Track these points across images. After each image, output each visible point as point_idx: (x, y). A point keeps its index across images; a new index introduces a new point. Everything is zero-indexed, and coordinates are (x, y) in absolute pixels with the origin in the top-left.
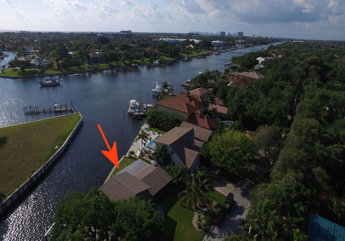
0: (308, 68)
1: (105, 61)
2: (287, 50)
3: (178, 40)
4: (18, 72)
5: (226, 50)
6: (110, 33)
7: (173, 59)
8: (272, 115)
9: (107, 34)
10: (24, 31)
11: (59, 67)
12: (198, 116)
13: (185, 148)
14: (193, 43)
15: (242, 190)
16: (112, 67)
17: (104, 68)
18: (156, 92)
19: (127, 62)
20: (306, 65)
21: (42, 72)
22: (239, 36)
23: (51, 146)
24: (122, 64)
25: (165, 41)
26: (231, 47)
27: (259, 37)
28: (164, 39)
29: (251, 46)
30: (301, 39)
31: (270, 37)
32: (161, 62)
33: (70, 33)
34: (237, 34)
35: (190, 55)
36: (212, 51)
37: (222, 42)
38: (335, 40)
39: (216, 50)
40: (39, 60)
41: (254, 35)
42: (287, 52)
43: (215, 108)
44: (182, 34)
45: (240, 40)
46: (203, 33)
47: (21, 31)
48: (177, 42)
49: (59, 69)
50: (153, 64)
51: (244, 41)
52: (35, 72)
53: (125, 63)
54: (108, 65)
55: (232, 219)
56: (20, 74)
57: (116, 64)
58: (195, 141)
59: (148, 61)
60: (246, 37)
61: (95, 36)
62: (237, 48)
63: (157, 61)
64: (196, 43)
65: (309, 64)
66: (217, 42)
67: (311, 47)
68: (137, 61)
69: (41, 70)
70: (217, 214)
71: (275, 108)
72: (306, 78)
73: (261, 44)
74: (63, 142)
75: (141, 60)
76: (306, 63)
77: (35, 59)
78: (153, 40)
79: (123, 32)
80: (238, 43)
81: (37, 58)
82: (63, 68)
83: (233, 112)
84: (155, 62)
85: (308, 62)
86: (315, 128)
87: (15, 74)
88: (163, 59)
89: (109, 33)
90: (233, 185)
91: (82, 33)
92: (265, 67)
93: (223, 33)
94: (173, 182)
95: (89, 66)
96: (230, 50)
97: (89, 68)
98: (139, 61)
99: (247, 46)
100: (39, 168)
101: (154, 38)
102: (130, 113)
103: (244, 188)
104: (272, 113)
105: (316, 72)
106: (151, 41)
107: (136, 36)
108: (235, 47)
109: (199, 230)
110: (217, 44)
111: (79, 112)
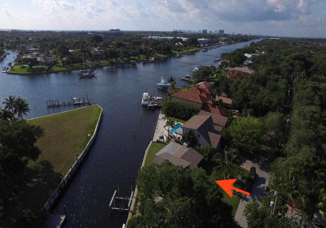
0: (293, 64)
1: (105, 58)
2: (268, 46)
3: (166, 38)
4: (27, 69)
5: (212, 47)
6: (101, 31)
7: (167, 56)
8: (273, 104)
9: (97, 33)
10: (15, 30)
11: (64, 64)
12: (210, 106)
13: (209, 132)
14: (181, 40)
15: (260, 165)
16: (112, 64)
17: (105, 64)
18: (161, 86)
19: (125, 59)
20: (291, 61)
21: (49, 69)
22: (220, 34)
23: (84, 134)
24: (121, 60)
25: (154, 39)
26: (216, 45)
27: (239, 35)
28: (153, 37)
29: (233, 43)
30: (277, 36)
31: (248, 35)
32: (156, 59)
33: (61, 31)
34: (218, 32)
35: (181, 52)
36: (199, 48)
37: (207, 39)
38: (306, 37)
39: (203, 47)
40: (44, 58)
41: (234, 33)
42: (269, 48)
43: (221, 99)
44: (167, 32)
45: (222, 37)
46: (186, 31)
47: (12, 30)
48: (166, 40)
49: (63, 66)
50: (149, 60)
51: (227, 38)
52: (43, 69)
53: (123, 60)
54: (108, 62)
55: (258, 187)
56: (28, 70)
57: (115, 61)
58: (215, 126)
59: (143, 58)
60: (226, 34)
61: (86, 34)
62: (221, 45)
63: (153, 58)
64: (183, 40)
65: (293, 59)
66: (203, 39)
67: (288, 44)
68: (134, 57)
69: (48, 67)
70: (245, 184)
71: (275, 98)
72: (293, 72)
73: (242, 41)
74: (93, 131)
75: (138, 57)
76: (291, 59)
77: (40, 56)
78: (143, 38)
79: (112, 30)
80: (221, 40)
81: (42, 56)
82: (68, 65)
83: (239, 102)
84: (151, 59)
85: (292, 57)
86: (316, 113)
87: (24, 71)
88: (157, 55)
89: (99, 32)
90: (251, 161)
91: (74, 32)
92: (253, 62)
93: (205, 31)
94: (205, 160)
95: (91, 62)
96: (216, 47)
97: (92, 64)
98: (136, 58)
99: (230, 43)
100: (81, 153)
101: (143, 36)
102: (143, 105)
103: (260, 163)
104: (274, 102)
105: (300, 67)
106: (141, 39)
107: (125, 35)
108: (219, 44)
109: (235, 196)
110: (203, 41)
111: (97, 105)
